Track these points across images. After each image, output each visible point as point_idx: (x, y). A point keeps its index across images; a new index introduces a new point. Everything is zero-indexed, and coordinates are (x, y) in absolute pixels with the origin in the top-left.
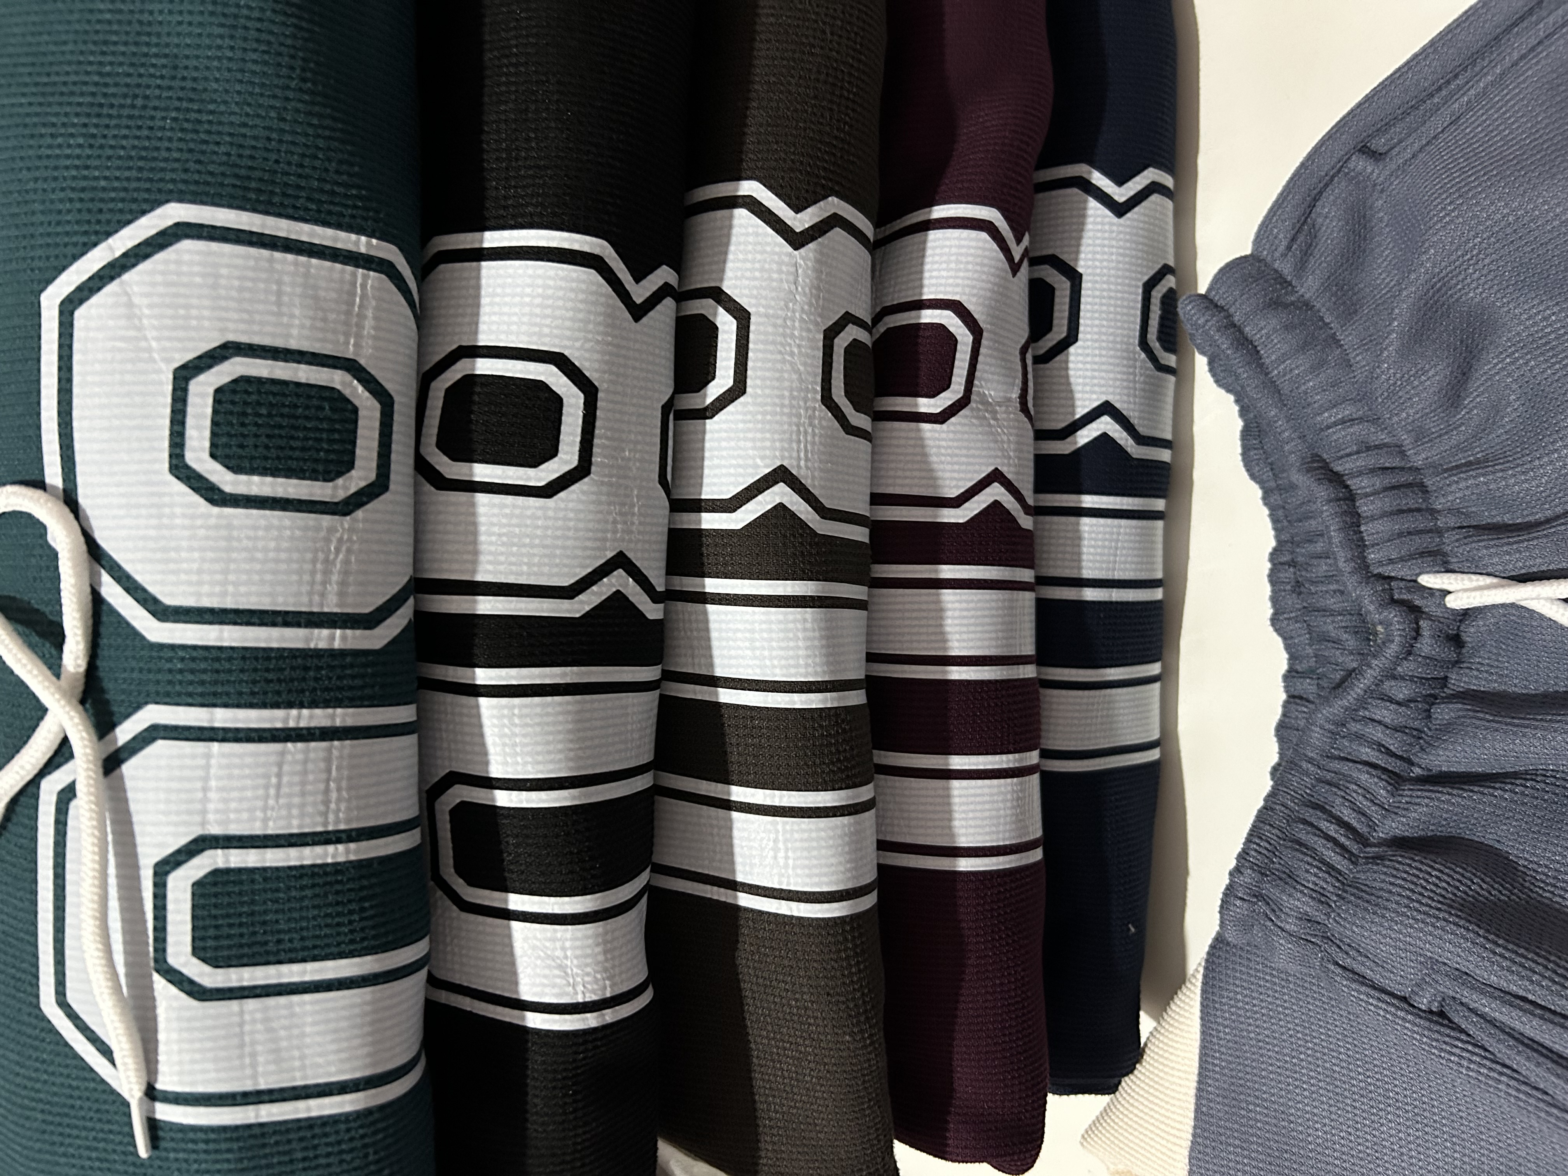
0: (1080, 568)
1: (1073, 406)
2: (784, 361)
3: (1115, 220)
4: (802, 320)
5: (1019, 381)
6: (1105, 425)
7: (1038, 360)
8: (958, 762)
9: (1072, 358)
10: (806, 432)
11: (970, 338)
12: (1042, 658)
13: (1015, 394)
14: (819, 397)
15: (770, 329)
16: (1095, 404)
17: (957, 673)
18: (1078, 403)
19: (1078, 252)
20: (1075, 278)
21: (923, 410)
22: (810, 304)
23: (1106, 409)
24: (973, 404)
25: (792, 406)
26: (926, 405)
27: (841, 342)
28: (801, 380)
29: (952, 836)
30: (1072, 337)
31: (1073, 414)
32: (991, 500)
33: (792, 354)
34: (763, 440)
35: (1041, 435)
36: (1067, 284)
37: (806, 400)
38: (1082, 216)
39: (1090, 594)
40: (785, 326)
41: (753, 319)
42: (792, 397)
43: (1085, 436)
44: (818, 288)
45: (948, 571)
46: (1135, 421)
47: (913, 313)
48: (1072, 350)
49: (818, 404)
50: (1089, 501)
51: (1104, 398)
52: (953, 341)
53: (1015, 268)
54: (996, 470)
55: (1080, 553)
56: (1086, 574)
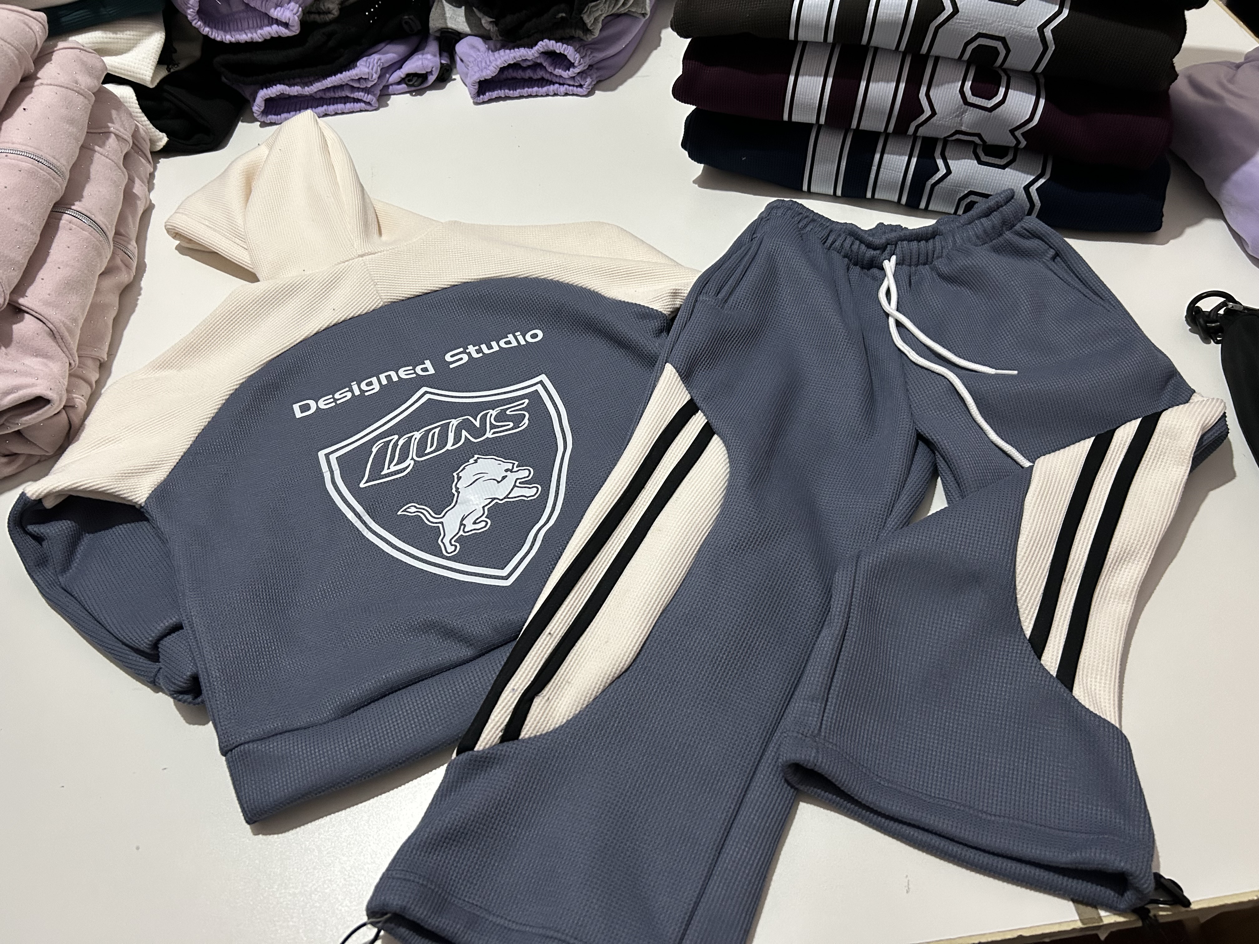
0: (888, 153)
1: (953, 160)
2: (997, 18)
3: (1023, 186)
4: (1011, 27)
5: (968, 130)
6: (943, 171)
7: (976, 145)
8: (830, 81)
9: (972, 161)
10: (969, 24)
11: (989, 106)
12: (858, 133)
13: (963, 128)
14: (981, 31)
15: (1010, 14)
16: (951, 168)
17: (863, 84)
18: (953, 162)
19: (1014, 169)
20: (1003, 167)
21: (966, 83)
22: (1016, 32)
23: (949, 172)
24: (964, 106)
25: (980, 19)
26: (968, 84)
27: (999, 45)
28: (989, 24)
29: (803, 75)
30: (980, 162)
31: (950, 159)
32: (925, 109)
33: (999, 22)
34: (970, 5)
35: (946, 141)
36: (1002, 164)
37: (981, 25)
38: (1028, 173)
39: (877, 156)
40: (1010, 20)
41: (1016, 7)
42: (983, 19)
43: (940, 163)
44: (1021, 37)
45: (902, 86)
46: (941, 185)
47: (1005, 85)
48: (976, 162)
49: (978, 31)
50: (914, 161)
51: (953, 172)
52: (990, 98)
53: (1012, 131)
54: (936, 114)
55: (894, 154)
56: (885, 156)
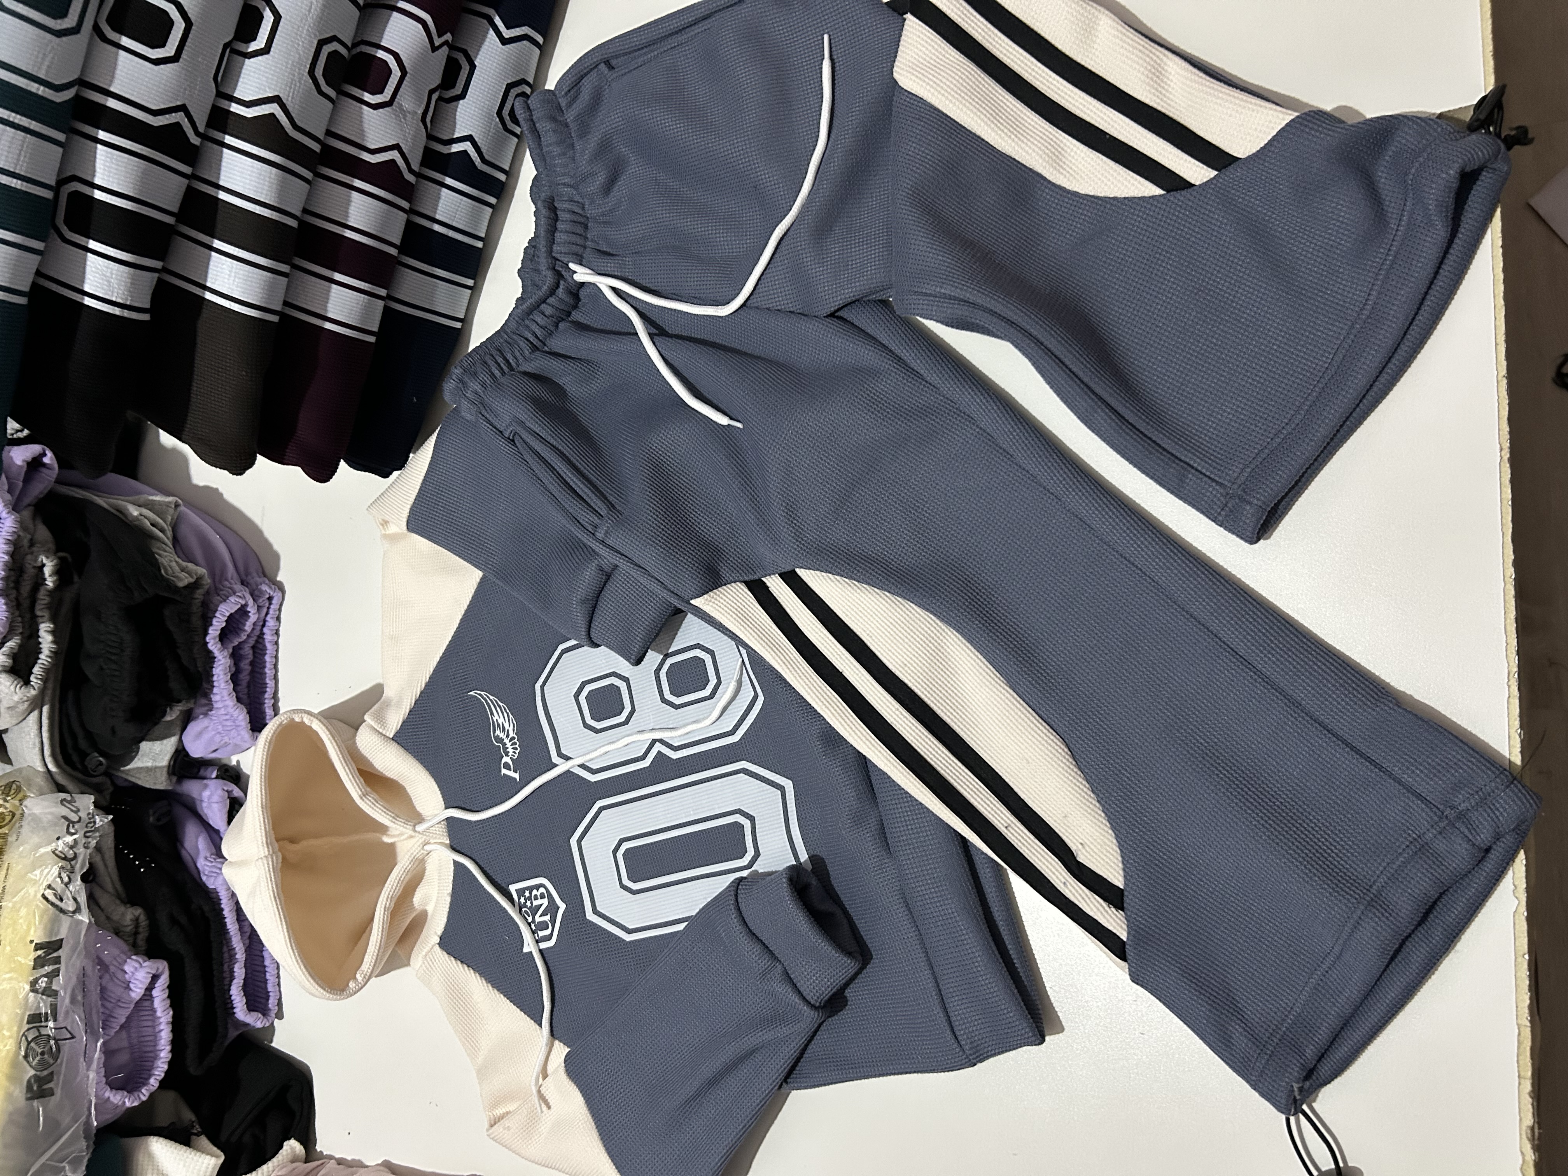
0: (435, 213)
1: (454, 131)
2: (293, 46)
3: (500, 45)
4: (308, 30)
5: (423, 106)
6: (467, 146)
7: (440, 99)
8: (338, 277)
9: (460, 106)
10: (295, 85)
11: (399, 74)
12: (403, 248)
13: (420, 112)
14: (307, 70)
15: (290, 28)
16: (465, 134)
17: (349, 234)
18: (457, 130)
19: (477, 54)
20: (473, 67)
21: (366, 99)
22: (314, 25)
23: (469, 138)
24: (394, 107)
25: (291, 69)
26: (367, 97)
27: (327, 49)
28: (299, 59)
29: (326, 310)
30: (463, 96)
31: (453, 134)
32: (391, 158)
33: (299, 45)
34: (272, 79)
35: (430, 137)
36: (468, 68)
37: (300, 69)
38: (485, 37)
39: (437, 228)
40: (298, 30)
41: (282, 20)
42: (292, 65)
43: (456, 148)
44: (321, 19)
45: (358, 183)
46: (484, 151)
47: (374, 49)
48: (461, 102)
49: (306, 74)
50: (449, 181)
51: (470, 133)
52: (390, 72)
53: (434, 49)
54: (398, 144)
55: (437, 205)
56: (438, 217)
